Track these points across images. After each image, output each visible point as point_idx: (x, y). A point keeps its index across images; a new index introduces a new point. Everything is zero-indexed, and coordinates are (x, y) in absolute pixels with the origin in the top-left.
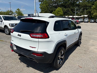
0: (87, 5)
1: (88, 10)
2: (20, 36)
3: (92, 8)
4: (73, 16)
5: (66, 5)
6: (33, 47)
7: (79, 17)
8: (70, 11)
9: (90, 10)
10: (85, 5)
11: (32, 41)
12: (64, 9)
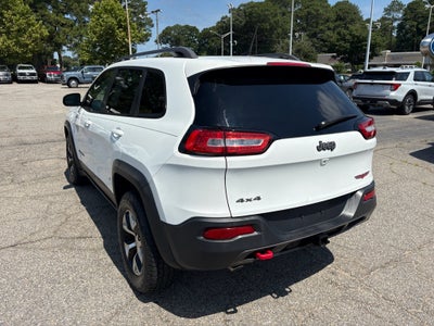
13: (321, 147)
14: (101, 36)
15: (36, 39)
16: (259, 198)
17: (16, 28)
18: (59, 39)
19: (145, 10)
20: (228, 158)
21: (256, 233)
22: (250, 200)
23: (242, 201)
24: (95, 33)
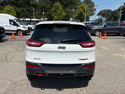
0: (45, 6)
1: (48, 12)
2: (64, 48)
3: (52, 10)
4: (31, 19)
5: (18, 3)
6: (83, 60)
7: (38, 20)
8: (25, 12)
9: (49, 13)
10: (43, 6)
11: (84, 51)
12: (17, 8)
13: (60, 48)
14: (79, 15)
15: (63, 16)
16: (40, 59)
17: (59, 13)
18: (69, 16)
19: (94, 6)
20: (31, 47)
21: (38, 68)
22: (37, 59)
23: (35, 59)
24: (77, 14)
